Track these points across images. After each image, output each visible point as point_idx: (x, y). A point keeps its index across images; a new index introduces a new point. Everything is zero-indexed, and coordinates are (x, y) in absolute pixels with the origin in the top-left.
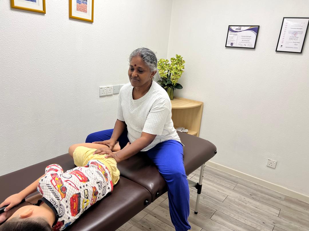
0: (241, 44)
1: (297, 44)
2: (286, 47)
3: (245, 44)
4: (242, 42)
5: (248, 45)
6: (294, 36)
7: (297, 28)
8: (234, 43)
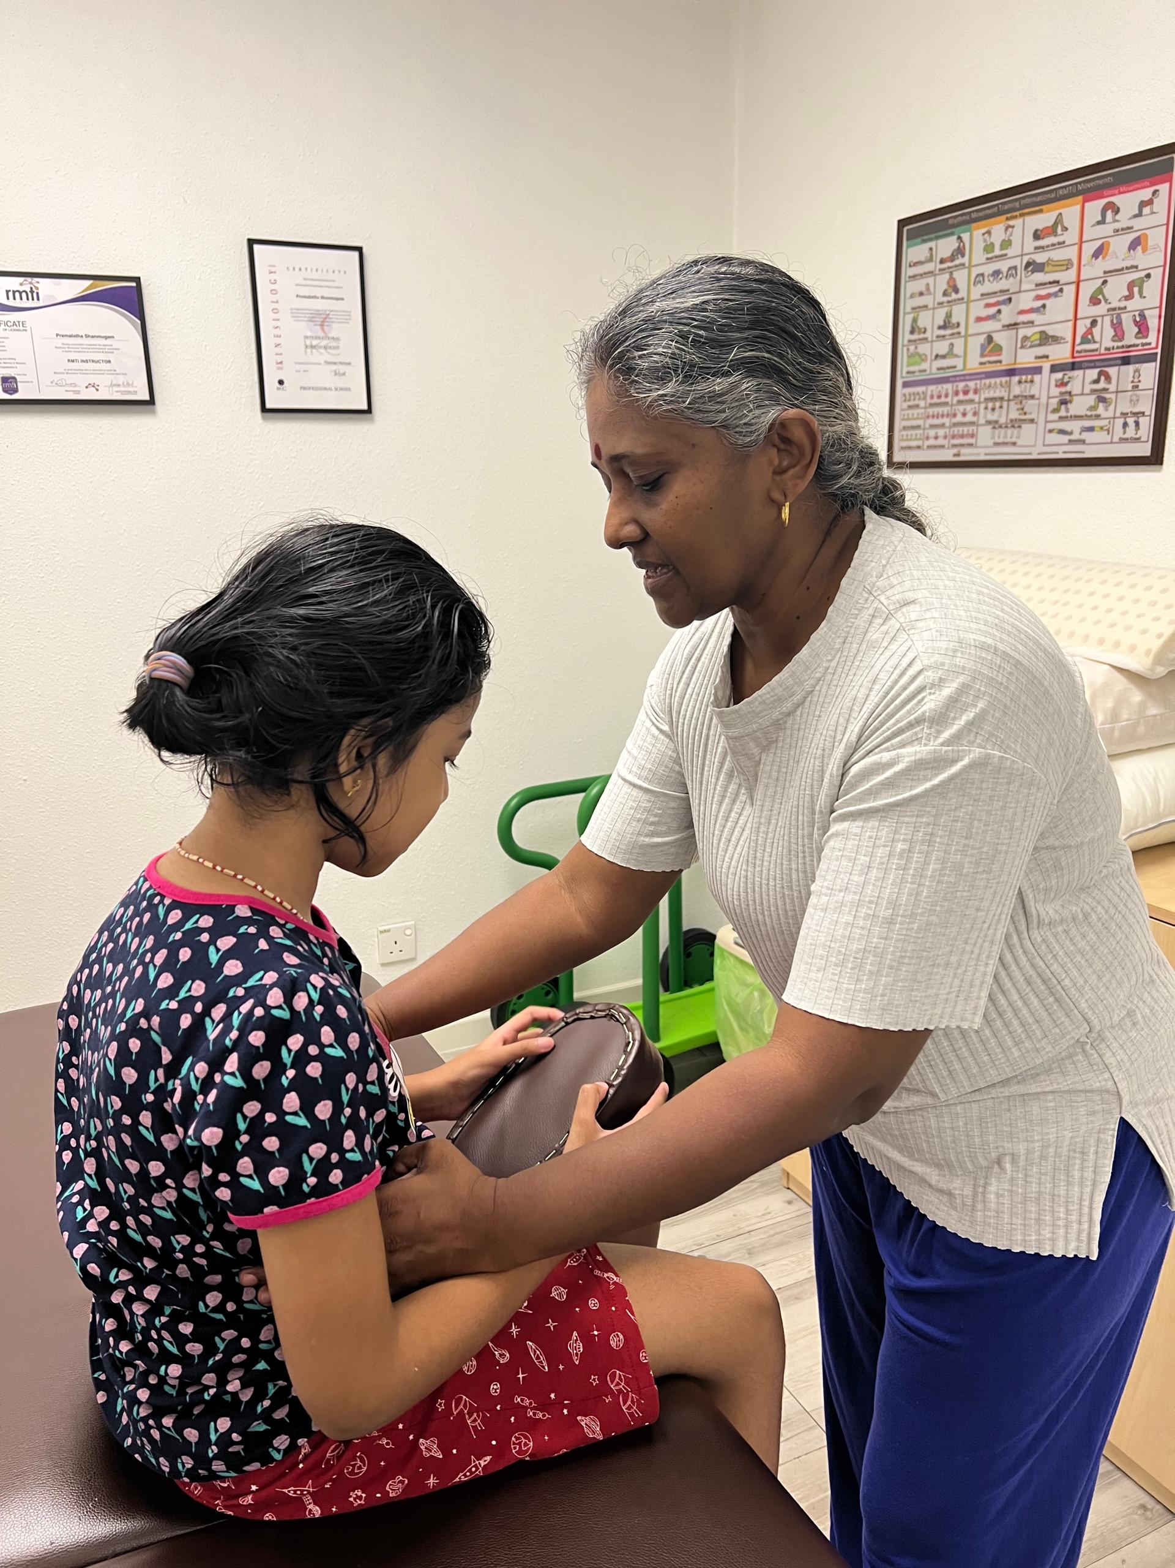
0: (70, 379)
1: (342, 372)
2: (304, 388)
3: (92, 379)
4: (68, 372)
5: (112, 385)
6: (321, 334)
7: (323, 297)
8: (19, 379)
